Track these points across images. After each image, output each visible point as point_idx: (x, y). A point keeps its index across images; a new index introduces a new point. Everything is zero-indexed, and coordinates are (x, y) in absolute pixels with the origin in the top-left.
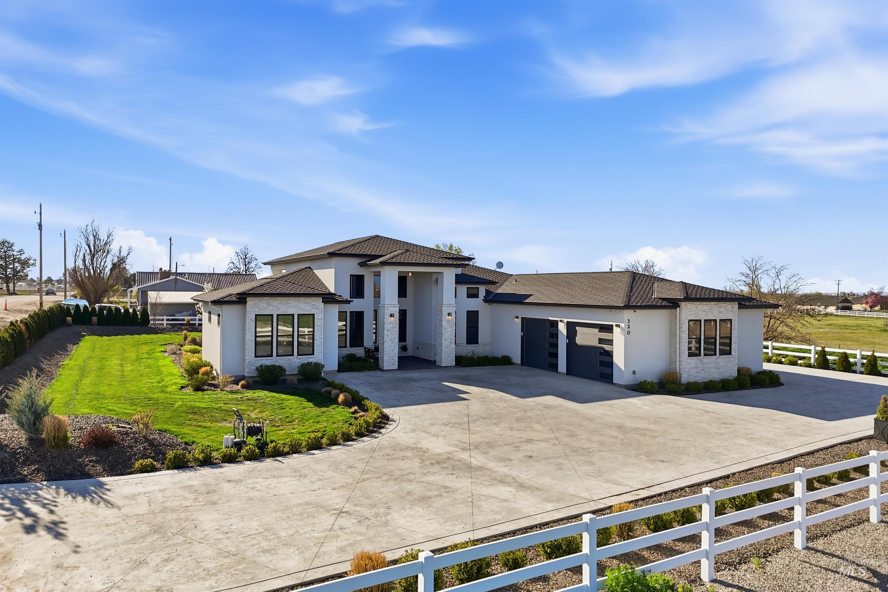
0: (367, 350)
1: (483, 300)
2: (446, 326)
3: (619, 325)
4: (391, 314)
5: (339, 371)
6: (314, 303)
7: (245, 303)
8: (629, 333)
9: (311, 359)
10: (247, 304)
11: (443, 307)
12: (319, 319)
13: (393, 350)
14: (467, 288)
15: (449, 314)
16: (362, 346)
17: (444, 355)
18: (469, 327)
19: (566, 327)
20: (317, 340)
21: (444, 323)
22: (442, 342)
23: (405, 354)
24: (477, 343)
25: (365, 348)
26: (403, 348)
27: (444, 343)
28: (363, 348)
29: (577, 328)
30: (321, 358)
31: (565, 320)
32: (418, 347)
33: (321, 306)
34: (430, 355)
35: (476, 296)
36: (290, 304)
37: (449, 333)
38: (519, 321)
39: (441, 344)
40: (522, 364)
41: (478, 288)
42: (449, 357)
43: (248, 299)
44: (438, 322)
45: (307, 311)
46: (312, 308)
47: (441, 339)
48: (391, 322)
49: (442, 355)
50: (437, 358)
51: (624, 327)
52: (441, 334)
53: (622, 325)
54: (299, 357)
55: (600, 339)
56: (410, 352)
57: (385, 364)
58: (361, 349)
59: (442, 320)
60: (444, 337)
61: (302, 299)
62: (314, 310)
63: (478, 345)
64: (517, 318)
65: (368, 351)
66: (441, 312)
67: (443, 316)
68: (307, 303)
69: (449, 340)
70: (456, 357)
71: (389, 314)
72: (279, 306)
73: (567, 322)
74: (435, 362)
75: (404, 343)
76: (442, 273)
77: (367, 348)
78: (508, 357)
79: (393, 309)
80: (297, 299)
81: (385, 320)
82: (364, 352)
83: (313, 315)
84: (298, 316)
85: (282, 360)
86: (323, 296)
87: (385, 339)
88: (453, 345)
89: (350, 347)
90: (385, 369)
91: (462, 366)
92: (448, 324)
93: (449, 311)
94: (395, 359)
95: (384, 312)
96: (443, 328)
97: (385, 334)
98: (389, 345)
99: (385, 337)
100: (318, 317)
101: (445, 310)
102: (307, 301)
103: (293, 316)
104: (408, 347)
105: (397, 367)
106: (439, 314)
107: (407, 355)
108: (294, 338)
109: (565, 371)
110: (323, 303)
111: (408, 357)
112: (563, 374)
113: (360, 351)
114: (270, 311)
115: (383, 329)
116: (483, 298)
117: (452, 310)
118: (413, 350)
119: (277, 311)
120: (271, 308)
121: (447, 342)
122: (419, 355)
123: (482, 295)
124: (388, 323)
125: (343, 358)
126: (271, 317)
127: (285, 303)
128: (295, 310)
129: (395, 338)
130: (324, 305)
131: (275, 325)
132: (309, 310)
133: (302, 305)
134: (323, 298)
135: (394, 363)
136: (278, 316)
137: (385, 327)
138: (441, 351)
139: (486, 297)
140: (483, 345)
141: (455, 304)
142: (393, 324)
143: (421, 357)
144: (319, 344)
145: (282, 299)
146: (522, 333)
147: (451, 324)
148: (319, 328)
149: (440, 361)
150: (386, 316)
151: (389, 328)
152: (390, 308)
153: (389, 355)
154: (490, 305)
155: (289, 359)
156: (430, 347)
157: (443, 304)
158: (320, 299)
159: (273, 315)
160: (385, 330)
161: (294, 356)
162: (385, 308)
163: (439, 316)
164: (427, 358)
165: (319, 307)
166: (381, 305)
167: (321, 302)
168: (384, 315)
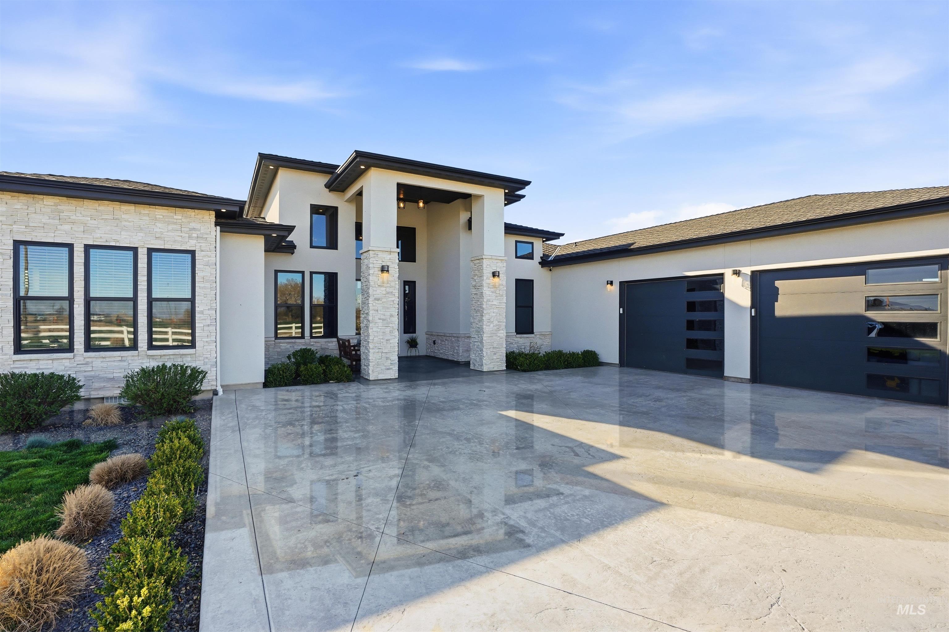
0: (341, 342)
1: (540, 263)
2: (489, 296)
4: (383, 267)
5: (266, 385)
6: (193, 225)
11: (484, 261)
12: (207, 264)
13: (387, 340)
14: (517, 241)
15: (495, 274)
16: (336, 337)
17: (486, 352)
18: (520, 307)
19: (748, 283)
20: (202, 313)
21: (487, 291)
22: (482, 326)
23: (413, 352)
24: (532, 332)
25: (339, 340)
26: (413, 344)
27: (487, 329)
28: (335, 339)
29: (778, 283)
30: (214, 355)
31: (747, 270)
32: (435, 341)
33: (213, 234)
34: (458, 353)
35: (530, 256)
36: (124, 223)
37: (495, 310)
38: (615, 289)
39: (480, 331)
40: (622, 363)
41: (532, 243)
42: (495, 354)
44: (474, 291)
45: (174, 241)
46: (190, 237)
47: (481, 321)
48: (383, 283)
49: (482, 350)
50: (473, 356)
52: (480, 311)
54: (151, 352)
55: (870, 299)
56: (422, 350)
57: (371, 368)
58: (331, 342)
59: (482, 286)
60: (487, 316)
62: (193, 242)
63: (532, 335)
64: (611, 283)
65: (344, 346)
66: (481, 269)
67: (485, 278)
68: (175, 223)
69: (496, 323)
70: (507, 357)
71: (381, 265)
73: (753, 272)
74: (468, 364)
75: (411, 335)
76: (480, 197)
77: (341, 339)
78: (593, 353)
79: (387, 257)
80: (146, 210)
81: (371, 278)
82: (337, 347)
83: (193, 253)
84: (150, 251)
85: (102, 360)
86: (218, 207)
87: (370, 318)
88: (502, 332)
89: (311, 338)
90: (372, 378)
91: (519, 370)
92: (492, 292)
93: (494, 269)
94: (391, 358)
95: (371, 266)
96: (485, 300)
97: (371, 308)
98: (379, 330)
99: (371, 312)
100: (206, 259)
101: (488, 268)
102: (175, 217)
103: (135, 250)
104: (418, 341)
105: (396, 375)
106: (475, 275)
107: (417, 354)
108: (139, 307)
109: (748, 375)
110: (218, 228)
111: (419, 356)
112: (741, 381)
113: (329, 344)
114: (63, 232)
115: (368, 298)
116: (540, 260)
117: (500, 267)
118: (427, 345)
119: (85, 236)
120: (67, 227)
121: (492, 325)
122: (435, 354)
123: (538, 255)
124: (377, 286)
125: (289, 357)
126: (67, 249)
127: (110, 217)
128: (140, 238)
129: (391, 316)
130: (221, 231)
131: (79, 270)
132: (179, 239)
133: (160, 227)
134: (219, 215)
135: (391, 367)
136: (88, 248)
137: (370, 293)
138: (481, 342)
139: (544, 258)
140: (542, 335)
141: (505, 258)
142: (388, 287)
143: (441, 356)
144: (208, 322)
145: (101, 208)
146: (621, 309)
147: (498, 292)
148: (208, 285)
149: (478, 360)
150: (373, 270)
151: (379, 296)
152: (381, 255)
153: (380, 350)
154: (550, 270)
155: (123, 359)
156: (456, 338)
157: (484, 257)
158: (211, 217)
159: (73, 244)
160: (371, 300)
161: (139, 349)
162: (371, 256)
163: (476, 278)
164: (450, 358)
165: (207, 234)
166: (364, 249)
167: (214, 223)
168: (368, 268)
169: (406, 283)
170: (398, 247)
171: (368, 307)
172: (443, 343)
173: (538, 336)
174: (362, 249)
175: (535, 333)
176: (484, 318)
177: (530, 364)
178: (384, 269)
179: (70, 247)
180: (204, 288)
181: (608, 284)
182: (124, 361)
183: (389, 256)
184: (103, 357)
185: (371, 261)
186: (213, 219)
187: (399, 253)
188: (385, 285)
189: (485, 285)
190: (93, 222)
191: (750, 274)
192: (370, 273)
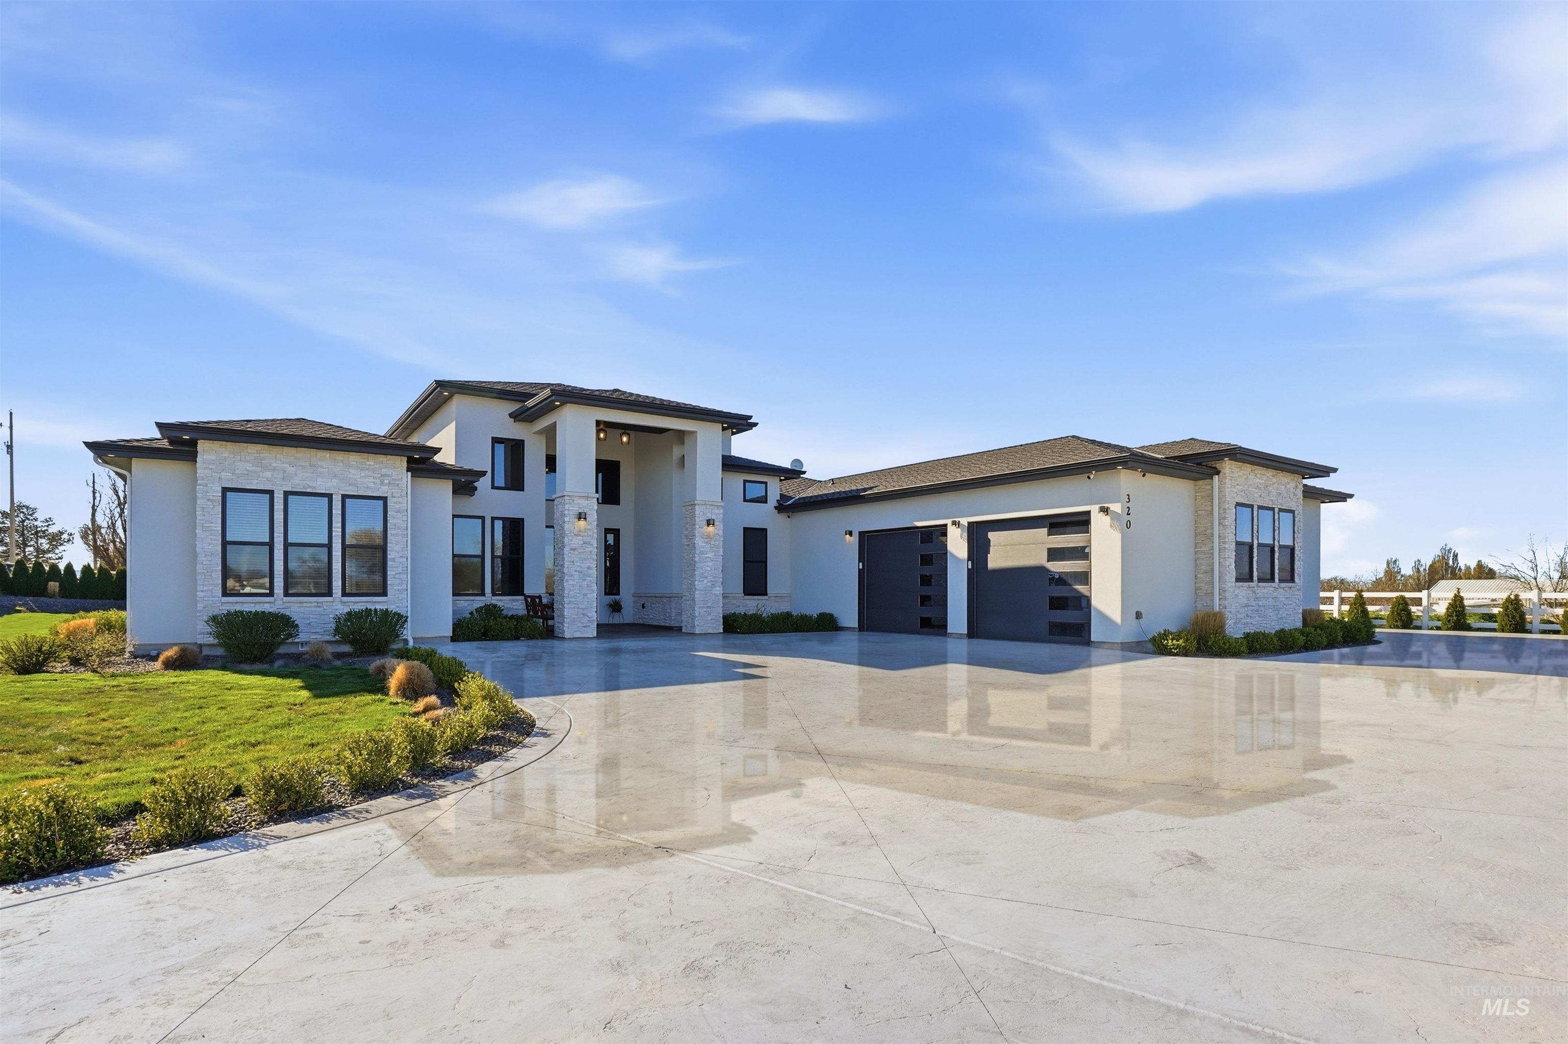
0: (529, 600)
1: (776, 508)
2: (703, 547)
3: (1108, 508)
4: (580, 514)
5: (454, 639)
6: (385, 471)
7: (192, 456)
8: (1128, 525)
9: (377, 604)
10: (199, 459)
11: (697, 506)
12: (399, 511)
13: (585, 594)
14: (745, 481)
15: (709, 522)
16: (522, 593)
17: (699, 611)
18: (749, 561)
19: (966, 534)
20: (393, 560)
21: (699, 542)
22: (694, 582)
23: (616, 619)
24: (765, 593)
25: (526, 597)
26: (616, 607)
27: (700, 585)
28: (522, 598)
29: (991, 535)
30: (405, 604)
31: (964, 521)
32: (643, 605)
33: (405, 480)
34: (669, 616)
35: (763, 500)
36: (320, 469)
37: (710, 564)
38: (853, 540)
39: (692, 588)
40: (861, 628)
41: (766, 483)
42: (709, 614)
43: (202, 445)
44: (685, 542)
45: (368, 488)
46: (382, 483)
47: (693, 576)
48: (580, 531)
49: (694, 610)
50: (685, 618)
51: (1120, 512)
52: (692, 565)
53: (1116, 507)
54: (345, 599)
55: (1050, 551)
56: (628, 615)
57: (566, 625)
58: (518, 600)
59: (694, 536)
60: (700, 571)
61: (354, 458)
62: (385, 488)
63: (766, 597)
64: (851, 533)
65: (533, 603)
66: (693, 516)
67: (697, 526)
68: (368, 469)
69: (710, 578)
70: (725, 618)
71: (577, 512)
72: (291, 470)
73: (969, 523)
74: (680, 629)
75: (613, 597)
76: (693, 433)
77: (529, 596)
78: (831, 616)
79: (584, 502)
80: (340, 456)
81: (566, 526)
82: (524, 606)
83: (384, 499)
84: (344, 497)
85: (299, 605)
86: (410, 454)
87: (566, 571)
88: (719, 589)
89: (493, 596)
90: (567, 635)
91: (738, 633)
92: (707, 543)
93: (709, 516)
94: (589, 615)
95: (566, 512)
96: (698, 552)
97: (566, 559)
98: (575, 583)
99: (566, 564)
100: (398, 506)
101: (701, 514)
102: (368, 463)
103: (330, 496)
104: (623, 604)
105: (595, 634)
106: (687, 523)
107: (622, 622)
108: (334, 553)
109: (965, 631)
110: (409, 474)
111: (624, 624)
112: (960, 636)
113: (514, 604)
114: (264, 479)
115: (562, 548)
116: (776, 504)
117: (716, 514)
118: (634, 611)
119: (284, 483)
120: (268, 474)
121: (705, 581)
122: (646, 620)
123: (773, 497)
124: (572, 534)
125: (471, 613)
126: (268, 495)
127: (307, 464)
128: (335, 484)
129: (589, 568)
130: (412, 477)
131: (279, 516)
132: (372, 485)
133: (354, 474)
134: (410, 460)
135: (588, 624)
136: (287, 494)
137: (565, 543)
138: (693, 600)
139: (782, 502)
140: (779, 597)
141: (722, 504)
142: (585, 536)
143: (651, 622)
144: (400, 570)
145: (298, 455)
146: (861, 564)
147: (714, 543)
148: (399, 532)
149: (690, 621)
150: (569, 518)
151: (574, 545)
152: (577, 501)
153: (576, 606)
154: (789, 517)
155: (319, 605)
156: (668, 599)
157: (696, 502)
158: (402, 462)
159: (273, 491)
160: (566, 550)
161: (334, 596)
162: (567, 501)
163: (688, 526)
164: (663, 624)
165: (398, 480)
166: (558, 494)
167: (405, 468)
168: (563, 515)
169: (607, 531)
170: (597, 492)
171: (564, 558)
172: (653, 606)
173: (773, 598)
174: (555, 493)
175: (769, 595)
176: (696, 573)
177: (750, 625)
178: (581, 516)
179: (271, 493)
180: (396, 535)
181: (846, 534)
182: (320, 607)
183: (586, 502)
184: (300, 603)
185: (567, 507)
186: (405, 464)
187: (598, 499)
188: (582, 534)
189: (697, 534)
190: (291, 469)
191: (967, 525)
192: (566, 520)
